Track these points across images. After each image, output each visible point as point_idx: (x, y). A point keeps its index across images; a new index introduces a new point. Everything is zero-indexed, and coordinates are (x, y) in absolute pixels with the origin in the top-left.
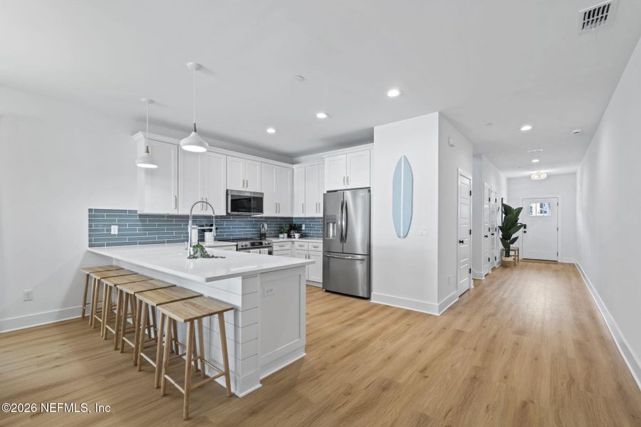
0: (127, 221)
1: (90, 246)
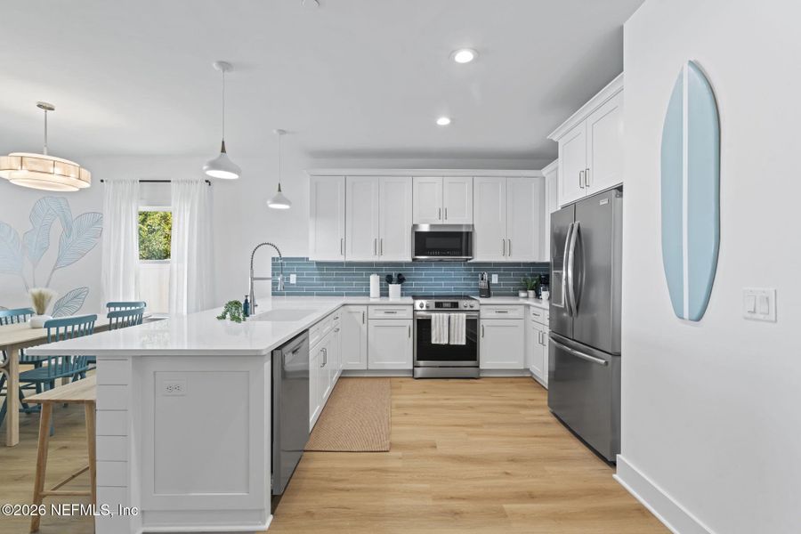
0: (303, 269)
1: (273, 294)
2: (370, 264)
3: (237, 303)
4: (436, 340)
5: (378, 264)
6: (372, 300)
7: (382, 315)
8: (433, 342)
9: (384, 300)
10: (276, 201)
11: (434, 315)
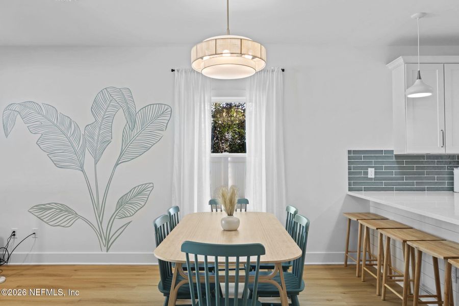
0: (383, 163)
1: (350, 190)
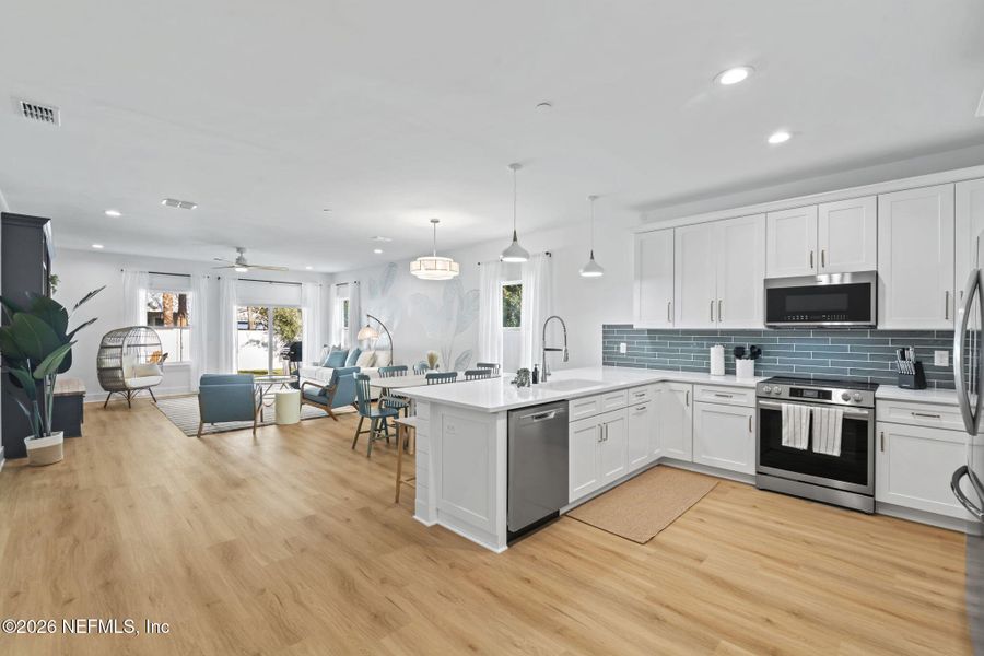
1: (604, 364)
2: (714, 332)
3: (526, 371)
4: (788, 441)
5: (724, 332)
6: (713, 379)
7: (712, 397)
8: (784, 443)
9: (729, 380)
10: (587, 269)
11: (784, 406)
